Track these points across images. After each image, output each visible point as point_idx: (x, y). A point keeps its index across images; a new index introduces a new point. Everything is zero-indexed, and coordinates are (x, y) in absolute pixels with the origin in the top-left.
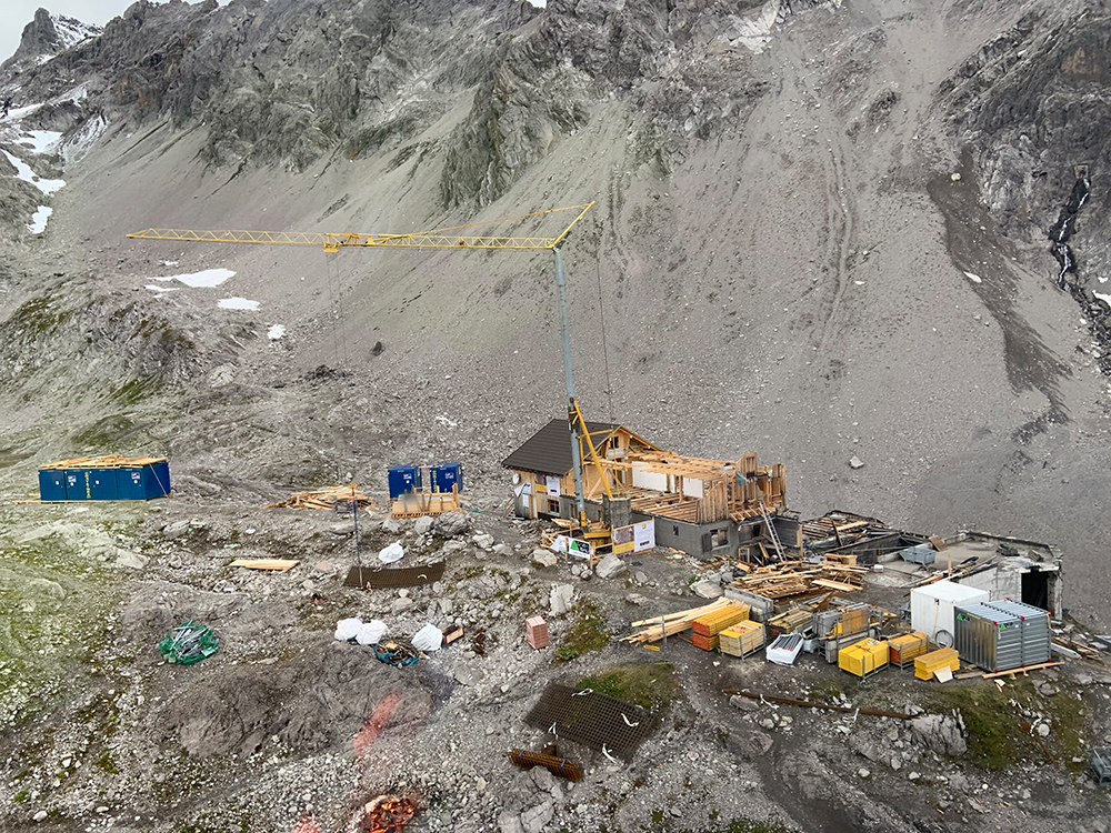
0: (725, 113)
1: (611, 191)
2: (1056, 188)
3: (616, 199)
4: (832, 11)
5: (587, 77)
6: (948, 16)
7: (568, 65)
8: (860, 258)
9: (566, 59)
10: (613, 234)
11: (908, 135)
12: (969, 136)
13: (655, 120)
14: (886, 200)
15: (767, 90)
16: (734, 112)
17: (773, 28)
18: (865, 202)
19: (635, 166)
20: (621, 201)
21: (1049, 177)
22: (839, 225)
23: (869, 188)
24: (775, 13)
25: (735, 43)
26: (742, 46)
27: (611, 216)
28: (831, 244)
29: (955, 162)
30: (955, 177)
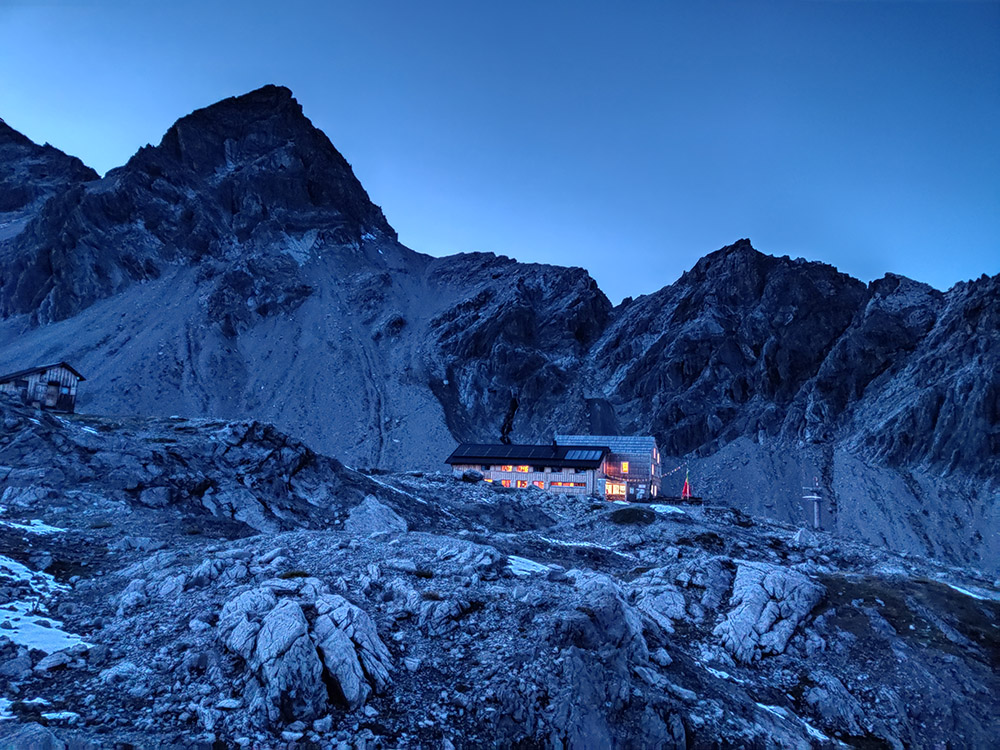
0: (281, 299)
1: (188, 337)
2: (500, 401)
3: (193, 345)
4: (354, 251)
5: (159, 242)
6: (429, 279)
7: (140, 225)
8: (394, 425)
9: (139, 221)
10: (193, 372)
11: (413, 349)
12: (451, 358)
13: (225, 291)
14: (405, 389)
15: (311, 292)
16: (287, 301)
17: (311, 250)
18: (391, 386)
19: (208, 323)
20: (198, 348)
21: (498, 394)
22: (376, 399)
23: (392, 378)
24: (313, 241)
25: (284, 252)
26: (290, 257)
27: (190, 357)
28: (373, 412)
29: (444, 373)
30: (446, 382)
